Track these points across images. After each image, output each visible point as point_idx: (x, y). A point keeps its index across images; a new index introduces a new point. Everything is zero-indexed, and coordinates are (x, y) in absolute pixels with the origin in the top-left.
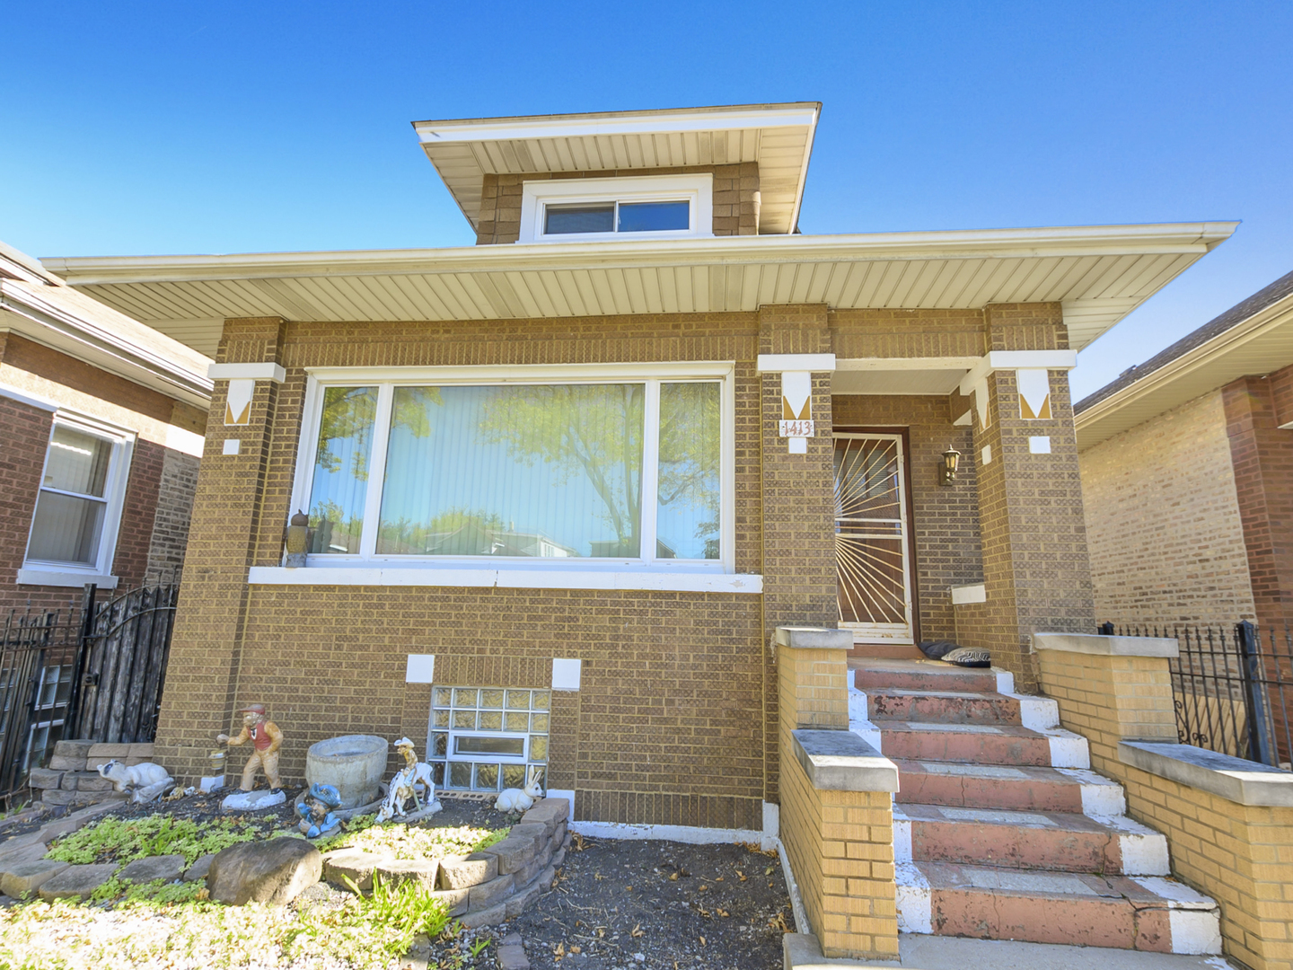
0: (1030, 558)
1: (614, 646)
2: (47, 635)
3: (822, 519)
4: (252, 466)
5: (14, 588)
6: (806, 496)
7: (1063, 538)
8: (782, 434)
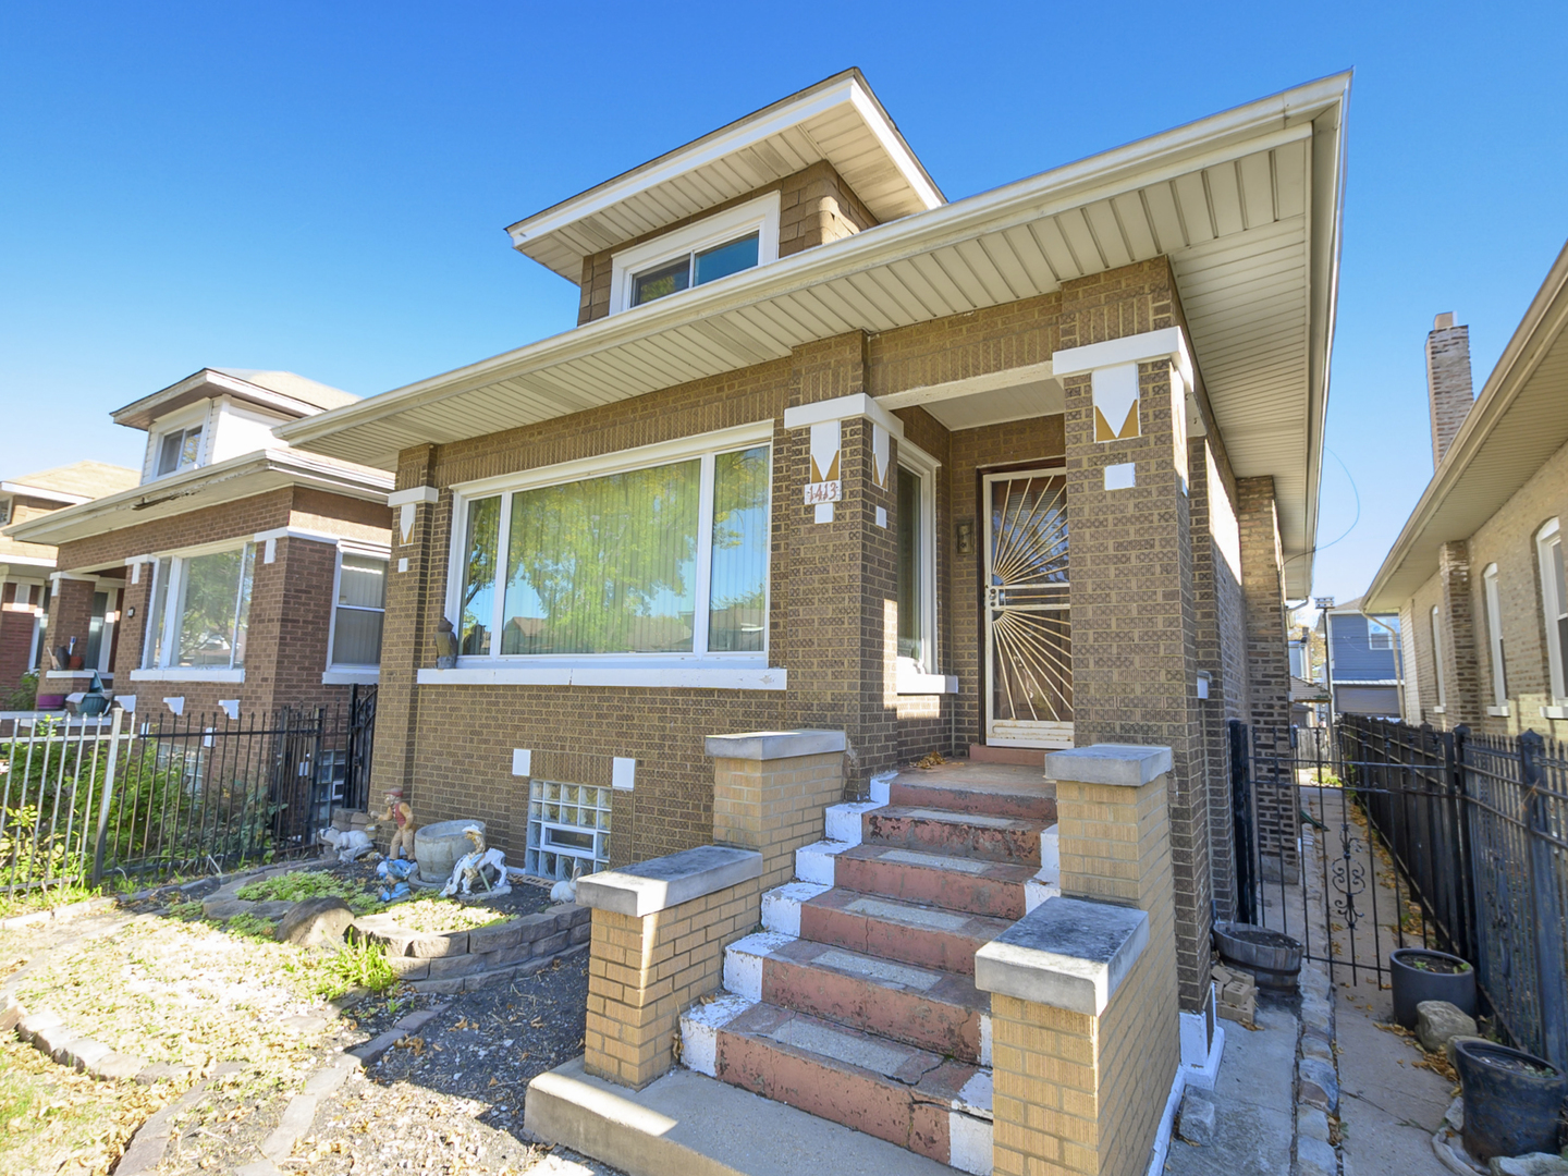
0: (1096, 640)
1: (661, 746)
2: (320, 725)
3: (847, 600)
4: (415, 581)
5: (321, 687)
6: (831, 574)
7: (1145, 608)
8: (807, 502)
